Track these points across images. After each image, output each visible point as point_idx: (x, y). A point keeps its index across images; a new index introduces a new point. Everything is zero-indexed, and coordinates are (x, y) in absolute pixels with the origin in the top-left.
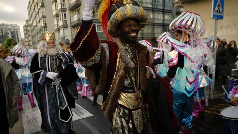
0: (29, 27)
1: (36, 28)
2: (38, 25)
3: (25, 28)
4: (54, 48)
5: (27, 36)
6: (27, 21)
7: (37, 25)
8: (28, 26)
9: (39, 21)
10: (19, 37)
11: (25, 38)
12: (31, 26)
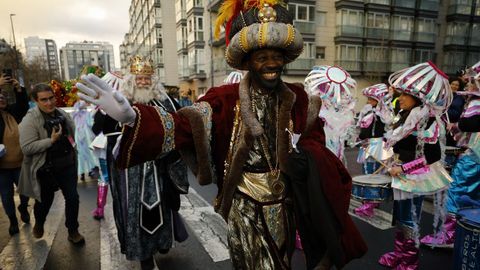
0: (129, 47)
1: (142, 49)
2: (147, 43)
3: (123, 49)
4: (147, 88)
5: (125, 64)
6: (127, 35)
7: (144, 42)
8: (128, 44)
9: (149, 35)
10: (111, 65)
11: (122, 68)
12: (133, 44)
